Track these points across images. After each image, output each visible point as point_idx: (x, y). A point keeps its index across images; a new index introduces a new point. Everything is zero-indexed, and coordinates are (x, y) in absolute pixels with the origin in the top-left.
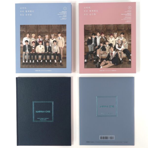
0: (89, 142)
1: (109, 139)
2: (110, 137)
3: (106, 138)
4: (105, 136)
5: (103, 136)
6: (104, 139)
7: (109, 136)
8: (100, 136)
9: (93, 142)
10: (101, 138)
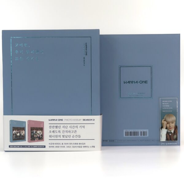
0: (107, 141)
1: (140, 136)
2: (141, 132)
3: (135, 133)
4: (132, 131)
5: (129, 131)
6: (131, 135)
7: (139, 131)
8: (124, 131)
9: (114, 141)
10: (127, 134)
